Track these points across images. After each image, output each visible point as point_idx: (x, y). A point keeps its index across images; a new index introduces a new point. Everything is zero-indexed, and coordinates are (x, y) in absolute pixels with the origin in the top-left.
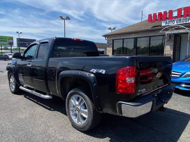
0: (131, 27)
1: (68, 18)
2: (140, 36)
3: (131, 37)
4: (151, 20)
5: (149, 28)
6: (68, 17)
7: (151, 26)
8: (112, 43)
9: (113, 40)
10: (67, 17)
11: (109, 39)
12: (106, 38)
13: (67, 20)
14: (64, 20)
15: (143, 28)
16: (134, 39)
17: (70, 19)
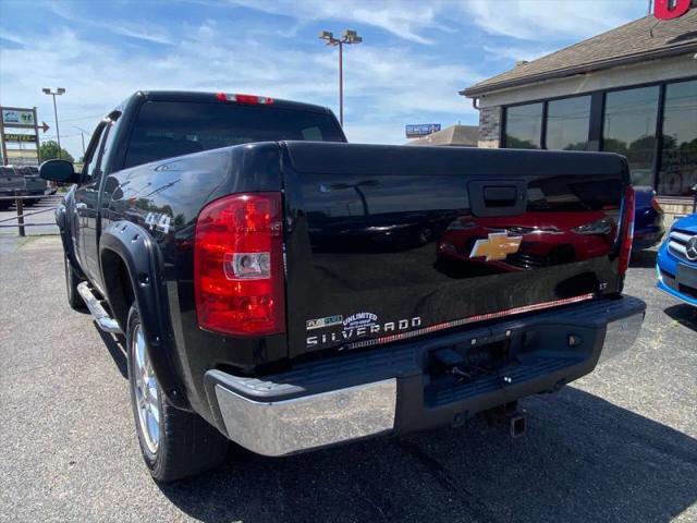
0: (584, 49)
1: (353, 37)
2: (618, 85)
3: (577, 92)
4: (669, 9)
5: (660, 43)
6: (353, 33)
7: (673, 33)
8: (497, 119)
9: (504, 109)
10: (350, 33)
11: (489, 104)
12: (478, 101)
13: (350, 42)
14: (338, 46)
15: (635, 48)
16: (590, 97)
17: (360, 40)
